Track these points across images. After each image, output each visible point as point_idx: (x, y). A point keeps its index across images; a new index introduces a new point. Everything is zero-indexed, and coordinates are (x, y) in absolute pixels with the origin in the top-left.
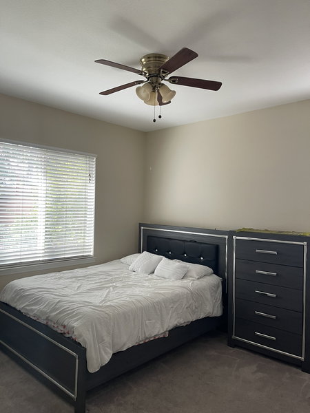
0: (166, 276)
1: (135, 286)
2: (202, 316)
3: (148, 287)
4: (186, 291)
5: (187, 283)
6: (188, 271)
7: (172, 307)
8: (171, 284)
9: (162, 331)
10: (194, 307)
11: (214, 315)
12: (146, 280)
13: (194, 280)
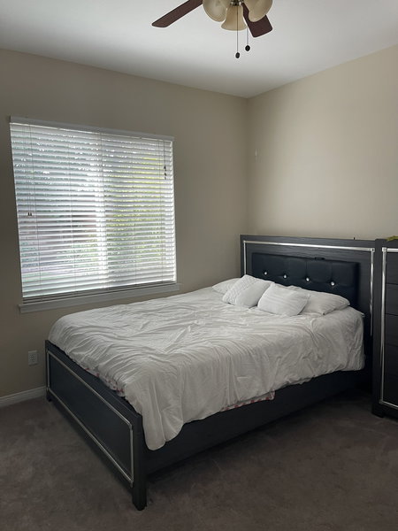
0: (275, 310)
1: (225, 324)
2: (330, 369)
3: (244, 326)
4: (303, 333)
5: (307, 321)
6: (308, 303)
7: (280, 357)
8: (281, 322)
9: (263, 392)
10: (316, 357)
11: (349, 369)
12: (242, 316)
13: (317, 317)
